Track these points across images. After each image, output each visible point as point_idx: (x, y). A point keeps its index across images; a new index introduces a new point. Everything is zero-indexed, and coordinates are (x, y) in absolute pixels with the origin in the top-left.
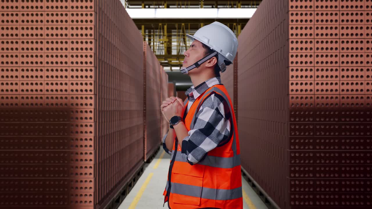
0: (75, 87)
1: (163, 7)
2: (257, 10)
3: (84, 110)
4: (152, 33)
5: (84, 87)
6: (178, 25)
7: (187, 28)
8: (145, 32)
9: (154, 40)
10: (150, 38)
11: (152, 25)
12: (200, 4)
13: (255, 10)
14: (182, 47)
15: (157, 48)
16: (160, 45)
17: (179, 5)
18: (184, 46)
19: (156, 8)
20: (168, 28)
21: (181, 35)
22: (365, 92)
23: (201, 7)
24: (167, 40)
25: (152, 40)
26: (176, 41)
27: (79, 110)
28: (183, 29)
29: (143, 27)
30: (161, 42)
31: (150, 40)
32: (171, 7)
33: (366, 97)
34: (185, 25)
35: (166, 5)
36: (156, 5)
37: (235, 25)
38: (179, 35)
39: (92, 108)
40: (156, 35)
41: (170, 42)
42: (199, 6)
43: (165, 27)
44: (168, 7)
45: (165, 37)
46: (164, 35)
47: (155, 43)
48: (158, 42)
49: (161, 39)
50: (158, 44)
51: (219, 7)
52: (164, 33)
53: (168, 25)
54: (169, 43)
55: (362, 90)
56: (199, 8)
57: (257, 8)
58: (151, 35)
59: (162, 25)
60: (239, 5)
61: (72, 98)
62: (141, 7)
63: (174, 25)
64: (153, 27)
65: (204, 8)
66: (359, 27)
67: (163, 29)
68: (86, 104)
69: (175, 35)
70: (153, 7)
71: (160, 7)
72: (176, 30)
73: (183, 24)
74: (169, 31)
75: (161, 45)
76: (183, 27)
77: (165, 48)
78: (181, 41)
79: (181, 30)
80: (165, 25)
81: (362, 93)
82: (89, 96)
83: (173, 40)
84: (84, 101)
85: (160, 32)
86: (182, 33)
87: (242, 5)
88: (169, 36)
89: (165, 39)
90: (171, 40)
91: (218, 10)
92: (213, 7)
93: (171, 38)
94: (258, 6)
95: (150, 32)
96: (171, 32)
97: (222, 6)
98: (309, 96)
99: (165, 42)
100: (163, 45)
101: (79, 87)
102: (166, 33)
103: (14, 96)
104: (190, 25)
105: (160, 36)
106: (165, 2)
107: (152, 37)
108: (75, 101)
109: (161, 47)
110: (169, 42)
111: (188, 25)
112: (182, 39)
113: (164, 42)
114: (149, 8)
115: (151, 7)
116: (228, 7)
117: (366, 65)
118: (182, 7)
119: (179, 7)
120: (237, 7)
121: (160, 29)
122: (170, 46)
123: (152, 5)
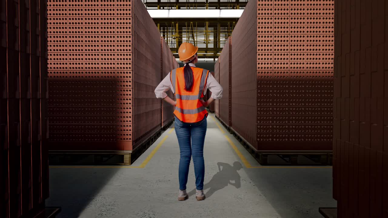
0: (119, 66)
1: (175, 8)
2: (244, 11)
3: (125, 81)
4: (166, 30)
5: (125, 66)
6: (187, 23)
7: (194, 26)
8: (160, 29)
9: (167, 36)
10: (164, 34)
11: (166, 23)
12: (206, 6)
13: (243, 10)
14: (191, 41)
15: (170, 42)
16: (172, 40)
17: (188, 6)
18: (192, 41)
19: (169, 9)
20: (179, 26)
21: (190, 32)
22: (305, 69)
23: (207, 9)
24: (179, 36)
25: (166, 35)
26: (186, 37)
27: (122, 81)
28: (192, 26)
29: (159, 25)
30: (174, 37)
31: (164, 36)
32: (181, 8)
33: (306, 72)
34: (193, 23)
35: (177, 6)
36: (169, 7)
37: (234, 23)
38: (188, 32)
39: (131, 79)
40: (169, 32)
41: (181, 37)
42: (205, 8)
43: (177, 25)
44: (179, 8)
45: (177, 33)
46: (176, 32)
47: (169, 39)
48: (171, 37)
49: (174, 34)
50: (171, 39)
51: (221, 8)
52: (176, 30)
53: (179, 23)
54: (179, 39)
55: (303, 68)
56: (205, 9)
57: (244, 9)
58: (165, 31)
59: (174, 23)
60: (238, 6)
61: (118, 73)
62: (157, 8)
63: (185, 23)
64: (167, 25)
65: (209, 9)
66: (302, 27)
67: (175, 26)
68: (127, 77)
69: (185, 32)
70: (167, 8)
71: (173, 8)
72: (186, 28)
73: (192, 22)
74: (180, 28)
75: (174, 40)
76: (192, 25)
77: (177, 42)
78: (190, 37)
79: (190, 28)
80: (177, 23)
81: (304, 69)
82: (128, 72)
83: (183, 36)
84: (126, 75)
85: (173, 29)
86: (191, 30)
87: (240, 6)
88: (180, 33)
89: (177, 35)
90: (182, 36)
91: (220, 11)
92: (216, 9)
93: (182, 34)
94: (244, 8)
95: (164, 29)
96: (182, 29)
97: (224, 8)
98: (269, 71)
99: (177, 37)
100: (175, 40)
101: (122, 66)
102: (177, 30)
103: (81, 72)
104: (197, 23)
105: (172, 32)
106: (177, 5)
107: (166, 33)
108: (120, 75)
109: (174, 42)
110: (179, 37)
111: (196, 23)
112: (191, 34)
113: (175, 37)
114: (163, 9)
115: (165, 8)
116: (228, 8)
117: (306, 51)
118: (191, 8)
119: (189, 8)
120: (236, 9)
121: (173, 27)
122: (181, 41)
123: (166, 7)
